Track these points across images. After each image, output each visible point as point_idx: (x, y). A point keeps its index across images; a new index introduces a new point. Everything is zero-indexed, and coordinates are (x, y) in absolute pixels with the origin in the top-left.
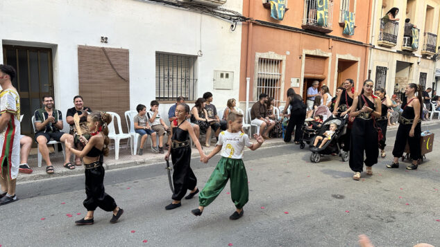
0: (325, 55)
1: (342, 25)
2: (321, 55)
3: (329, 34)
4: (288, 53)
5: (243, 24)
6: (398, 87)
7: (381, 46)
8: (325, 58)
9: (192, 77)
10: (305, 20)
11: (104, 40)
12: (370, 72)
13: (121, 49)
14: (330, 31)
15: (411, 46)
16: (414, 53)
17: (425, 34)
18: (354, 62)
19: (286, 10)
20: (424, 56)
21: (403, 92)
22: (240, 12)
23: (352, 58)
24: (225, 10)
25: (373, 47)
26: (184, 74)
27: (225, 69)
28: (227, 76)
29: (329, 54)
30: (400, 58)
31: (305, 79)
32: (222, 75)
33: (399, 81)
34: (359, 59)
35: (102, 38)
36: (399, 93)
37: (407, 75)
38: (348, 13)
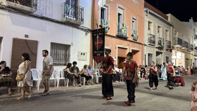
0: (126, 48)
1: (132, 36)
2: (124, 47)
3: (127, 39)
4: (110, 46)
5: (91, 33)
6: (158, 63)
7: (149, 45)
8: (126, 49)
9: (67, 54)
10: (117, 33)
11: (26, 36)
12: (145, 55)
13: (34, 41)
14: (128, 38)
15: (161, 45)
16: (163, 48)
17: (166, 41)
18: (139, 51)
19: (109, 28)
20: (167, 50)
21: (160, 64)
22: (90, 28)
23: (138, 49)
24: (83, 27)
25: (146, 45)
26: (64, 53)
27: (83, 51)
28: (84, 54)
29: (128, 47)
30: (157, 50)
31: (118, 57)
32: (82, 54)
33: (158, 60)
34: (140, 50)
35: (25, 35)
36: (158, 65)
37: (161, 58)
38: (134, 31)
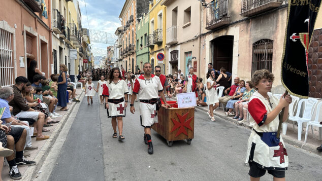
0: (35, 35)
3: (36, 13)
4: (16, 26)
16: (63, 40)
20: (66, 43)
31: (27, 59)
